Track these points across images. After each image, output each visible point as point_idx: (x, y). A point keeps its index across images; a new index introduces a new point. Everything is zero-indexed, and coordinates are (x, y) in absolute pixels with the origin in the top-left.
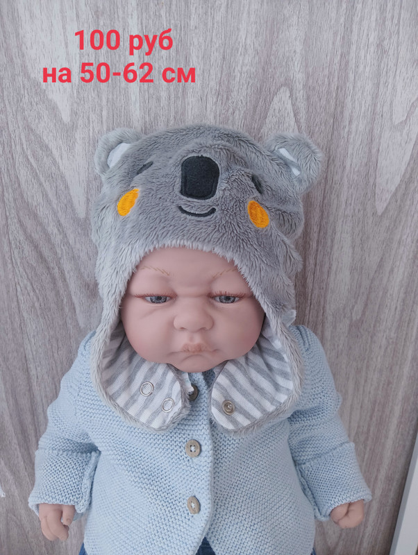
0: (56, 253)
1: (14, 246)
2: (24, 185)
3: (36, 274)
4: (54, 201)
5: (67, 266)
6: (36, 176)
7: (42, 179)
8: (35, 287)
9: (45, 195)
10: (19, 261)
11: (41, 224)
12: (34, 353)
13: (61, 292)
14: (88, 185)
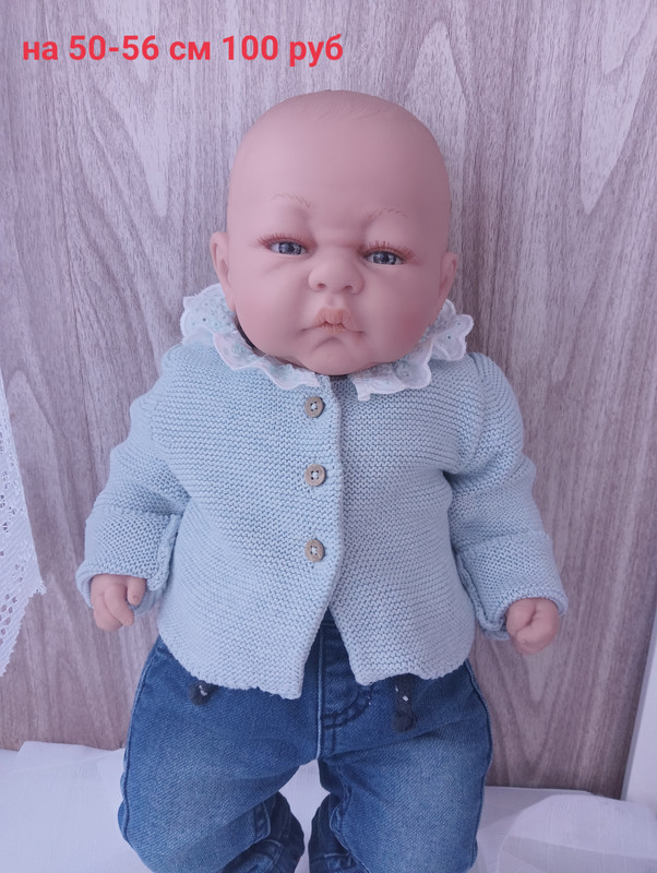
0: (127, 268)
1: (73, 257)
2: (87, 170)
3: (101, 298)
4: (126, 192)
5: (142, 287)
6: (103, 157)
7: (111, 161)
8: (100, 316)
9: (114, 183)
10: (79, 278)
11: (108, 225)
12: (98, 414)
13: (134, 325)
14: (170, 170)
